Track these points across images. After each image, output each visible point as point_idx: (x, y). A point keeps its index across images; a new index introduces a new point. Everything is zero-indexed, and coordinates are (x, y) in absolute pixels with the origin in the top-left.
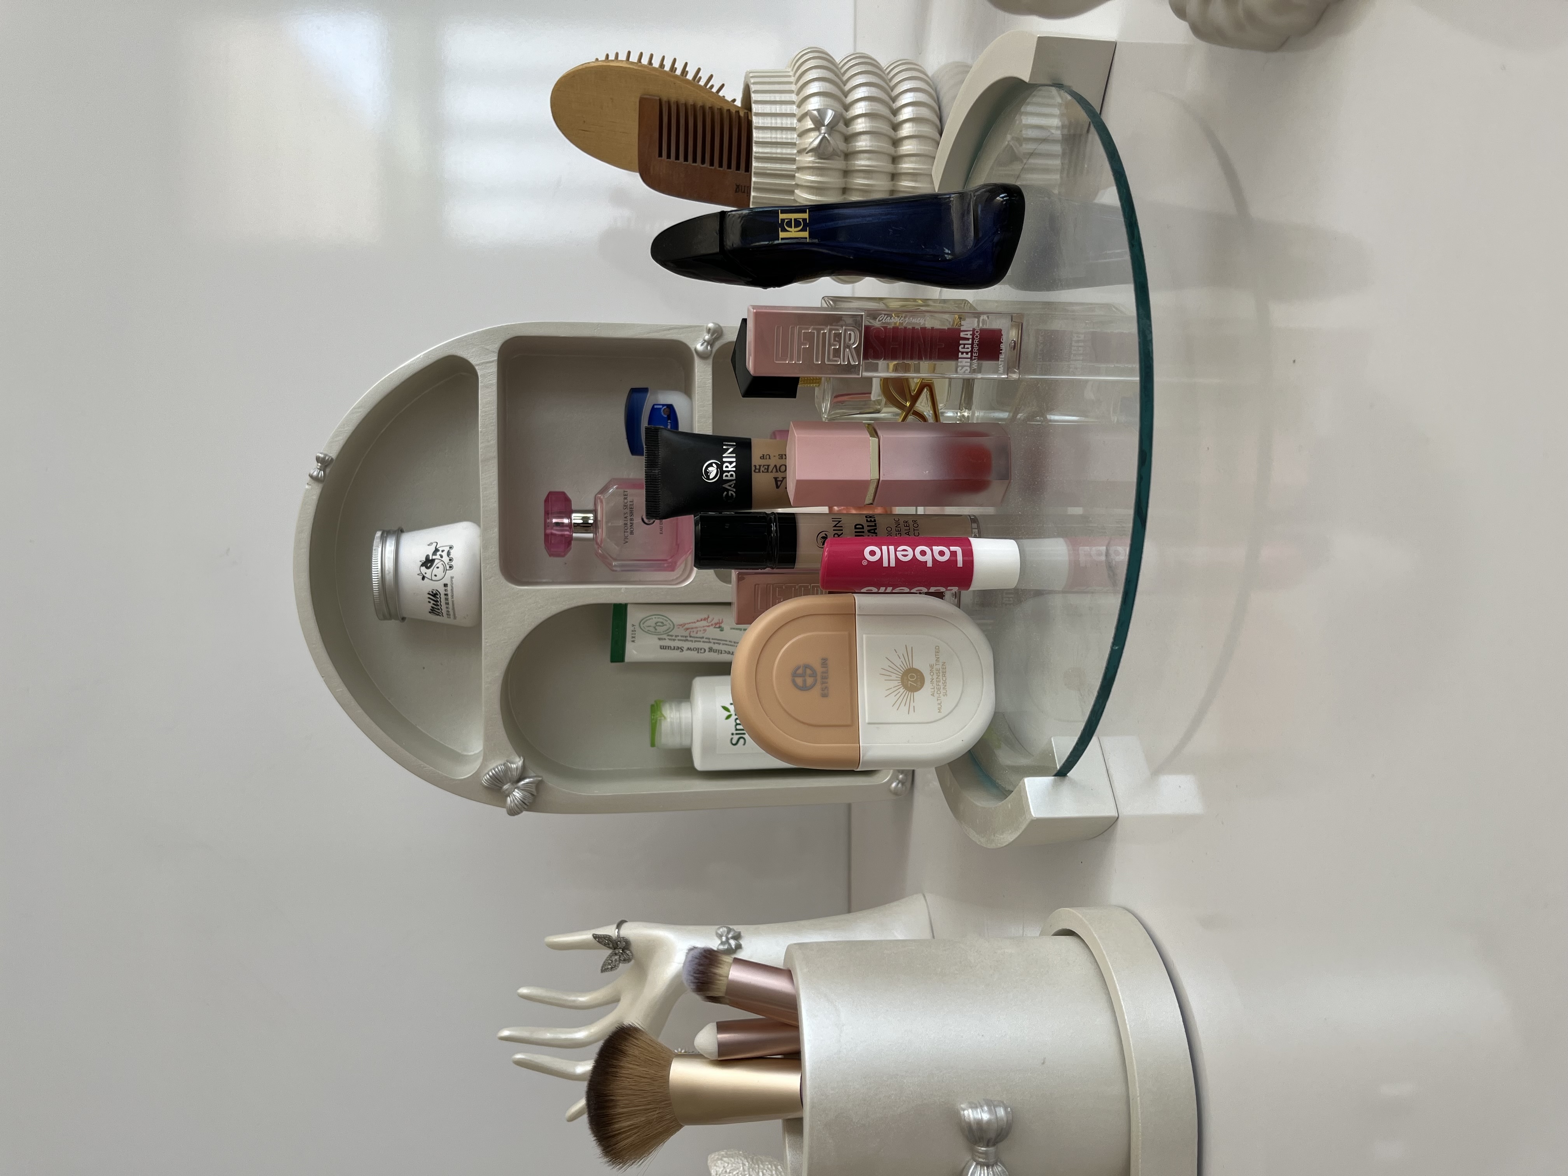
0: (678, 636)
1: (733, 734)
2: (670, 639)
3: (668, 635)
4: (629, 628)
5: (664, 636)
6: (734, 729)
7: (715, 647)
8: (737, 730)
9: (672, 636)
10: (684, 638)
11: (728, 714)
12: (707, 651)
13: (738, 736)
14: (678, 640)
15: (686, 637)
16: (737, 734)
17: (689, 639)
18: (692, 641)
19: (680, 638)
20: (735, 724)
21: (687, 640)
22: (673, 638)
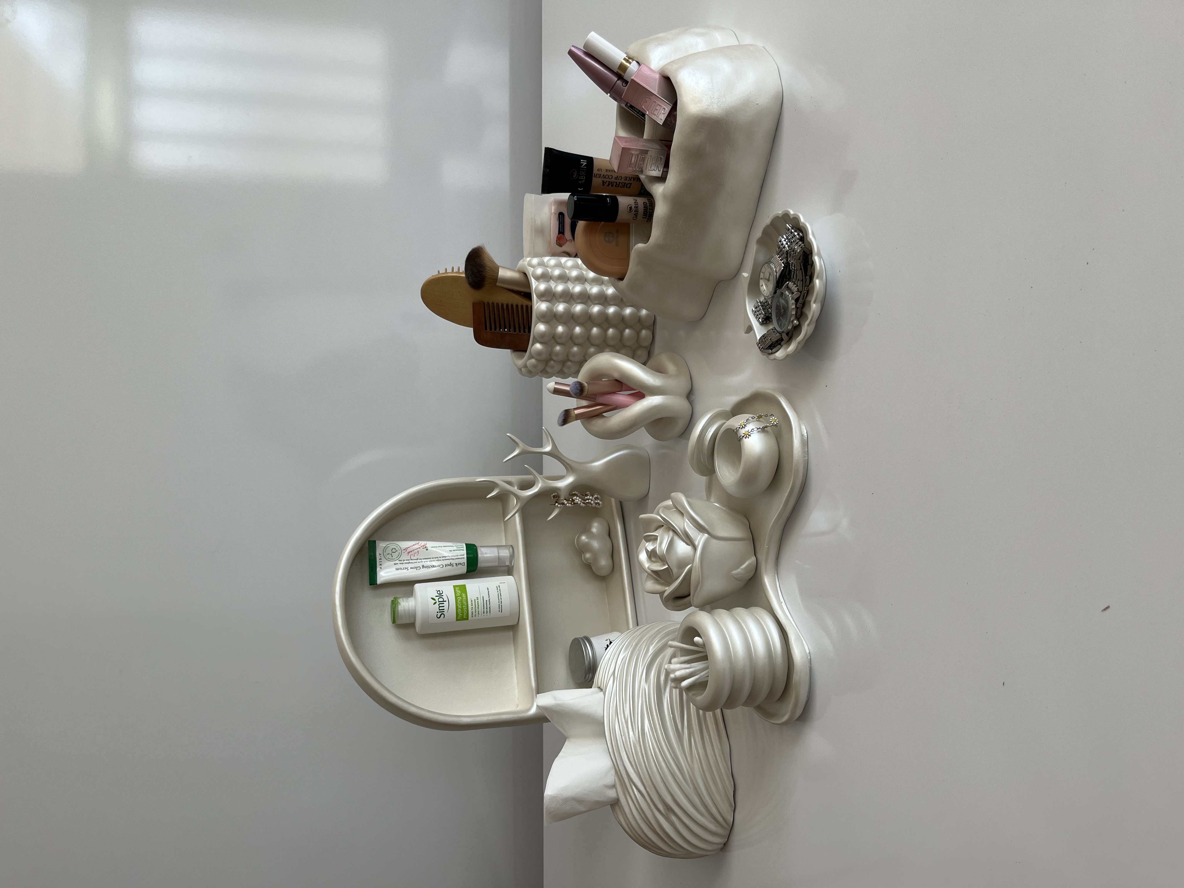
0: (405, 560)
1: (438, 612)
2: (400, 563)
3: (399, 561)
4: (378, 557)
5: (397, 562)
6: (438, 609)
7: (426, 564)
8: (440, 610)
9: (401, 561)
10: (408, 562)
11: (435, 601)
12: (421, 567)
13: (441, 613)
14: (405, 563)
15: (409, 560)
16: (440, 612)
17: (411, 561)
18: (412, 563)
19: (406, 562)
20: (438, 607)
21: (409, 563)
22: (402, 562)
